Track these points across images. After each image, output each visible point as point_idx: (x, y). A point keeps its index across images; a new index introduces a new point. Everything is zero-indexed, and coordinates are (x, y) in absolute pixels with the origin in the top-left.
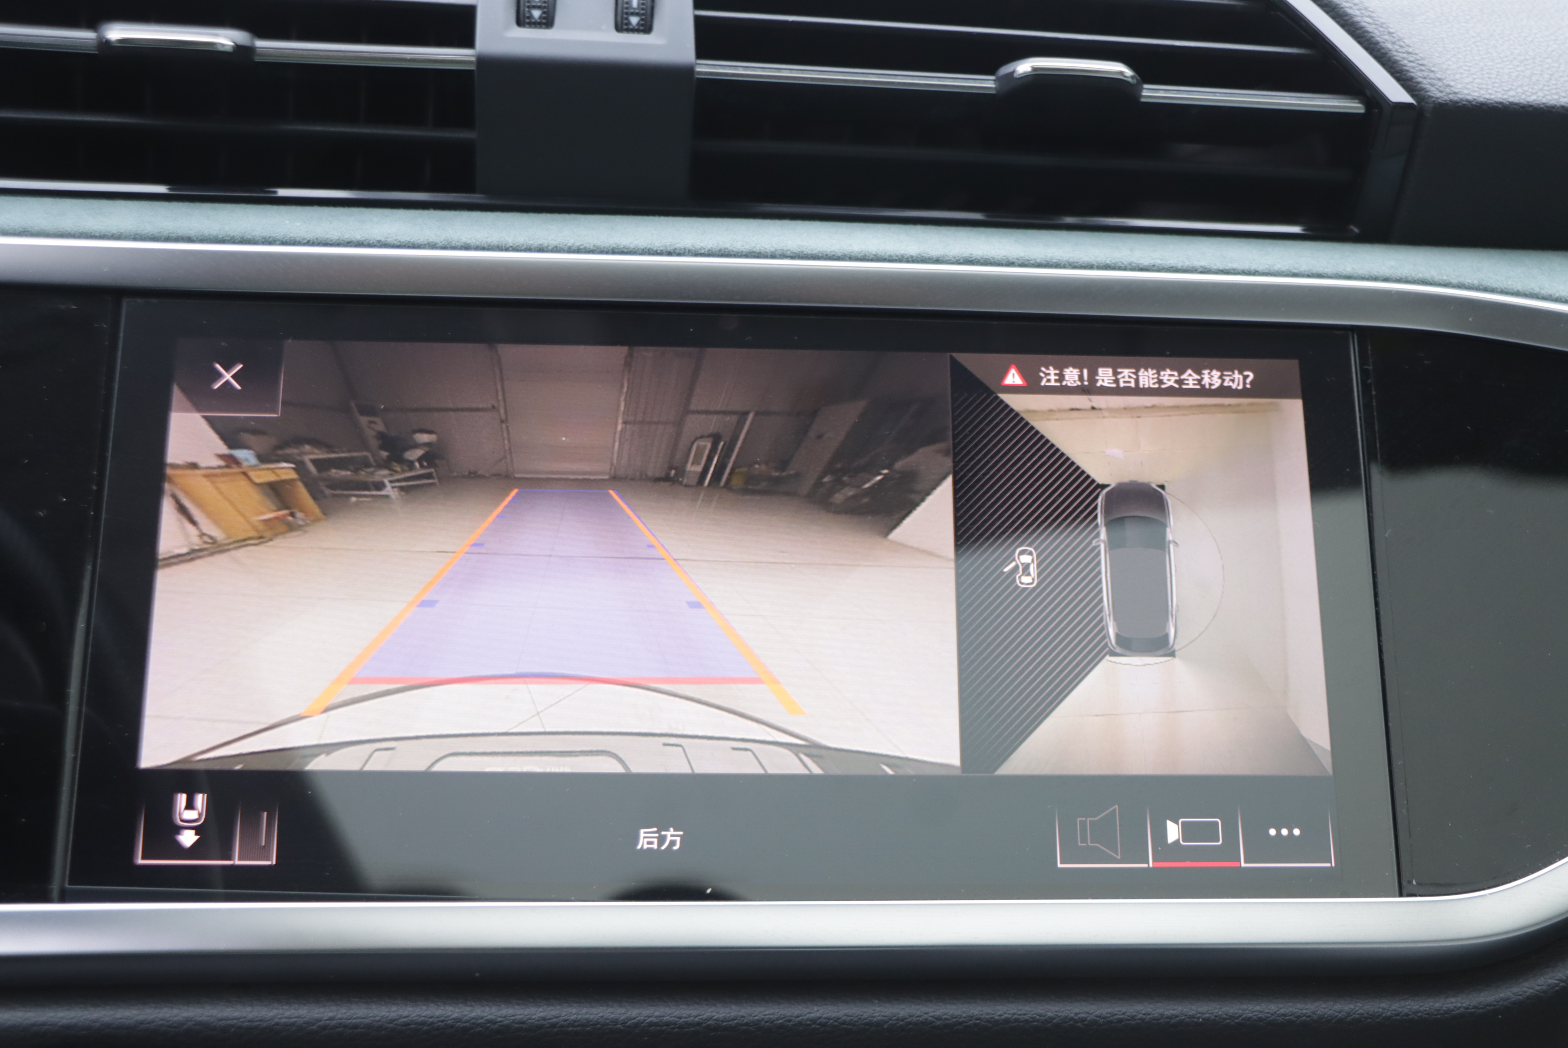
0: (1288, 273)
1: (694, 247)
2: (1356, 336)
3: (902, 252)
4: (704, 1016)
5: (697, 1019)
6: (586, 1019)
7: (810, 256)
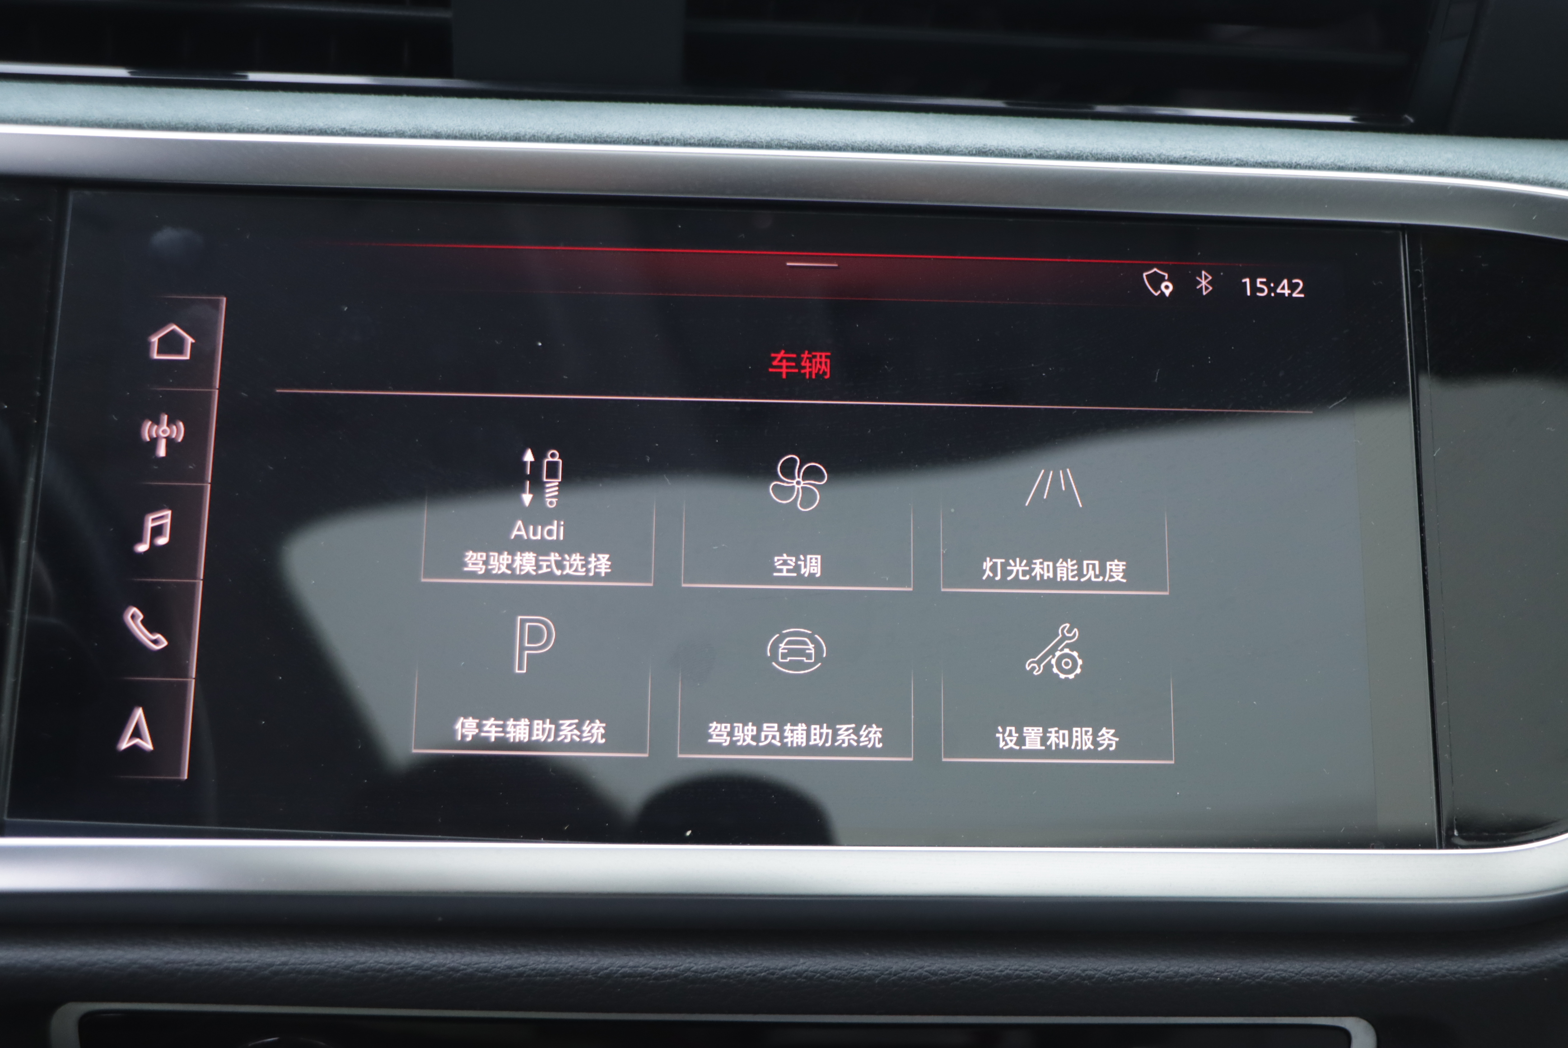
0: (1333, 166)
1: (683, 137)
2: (1406, 236)
3: (910, 142)
4: (682, 967)
5: (673, 971)
6: (554, 968)
7: (808, 147)
